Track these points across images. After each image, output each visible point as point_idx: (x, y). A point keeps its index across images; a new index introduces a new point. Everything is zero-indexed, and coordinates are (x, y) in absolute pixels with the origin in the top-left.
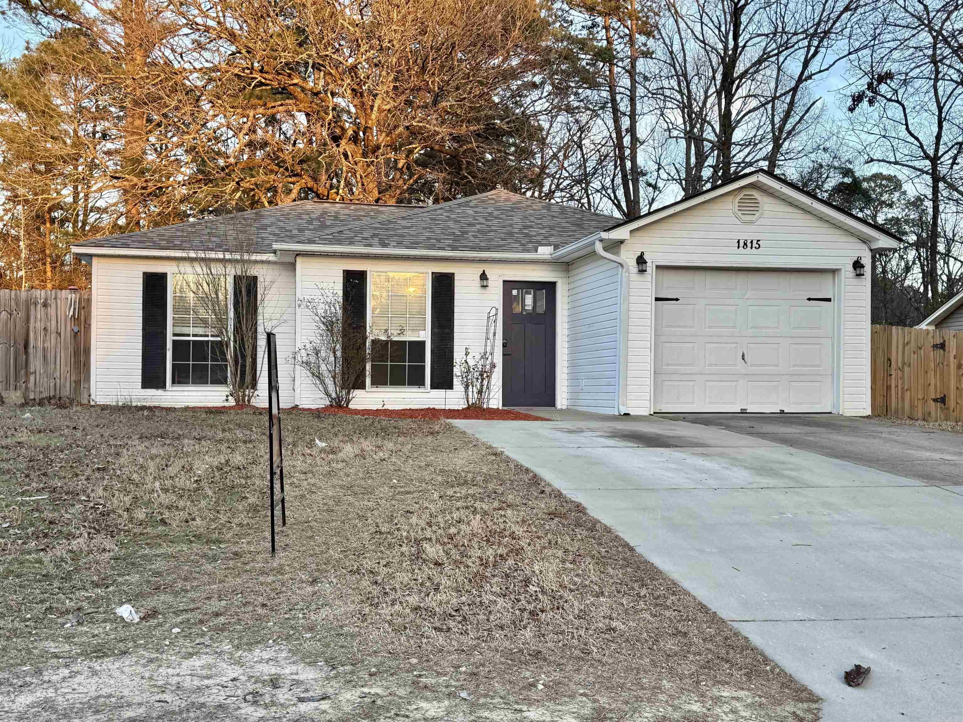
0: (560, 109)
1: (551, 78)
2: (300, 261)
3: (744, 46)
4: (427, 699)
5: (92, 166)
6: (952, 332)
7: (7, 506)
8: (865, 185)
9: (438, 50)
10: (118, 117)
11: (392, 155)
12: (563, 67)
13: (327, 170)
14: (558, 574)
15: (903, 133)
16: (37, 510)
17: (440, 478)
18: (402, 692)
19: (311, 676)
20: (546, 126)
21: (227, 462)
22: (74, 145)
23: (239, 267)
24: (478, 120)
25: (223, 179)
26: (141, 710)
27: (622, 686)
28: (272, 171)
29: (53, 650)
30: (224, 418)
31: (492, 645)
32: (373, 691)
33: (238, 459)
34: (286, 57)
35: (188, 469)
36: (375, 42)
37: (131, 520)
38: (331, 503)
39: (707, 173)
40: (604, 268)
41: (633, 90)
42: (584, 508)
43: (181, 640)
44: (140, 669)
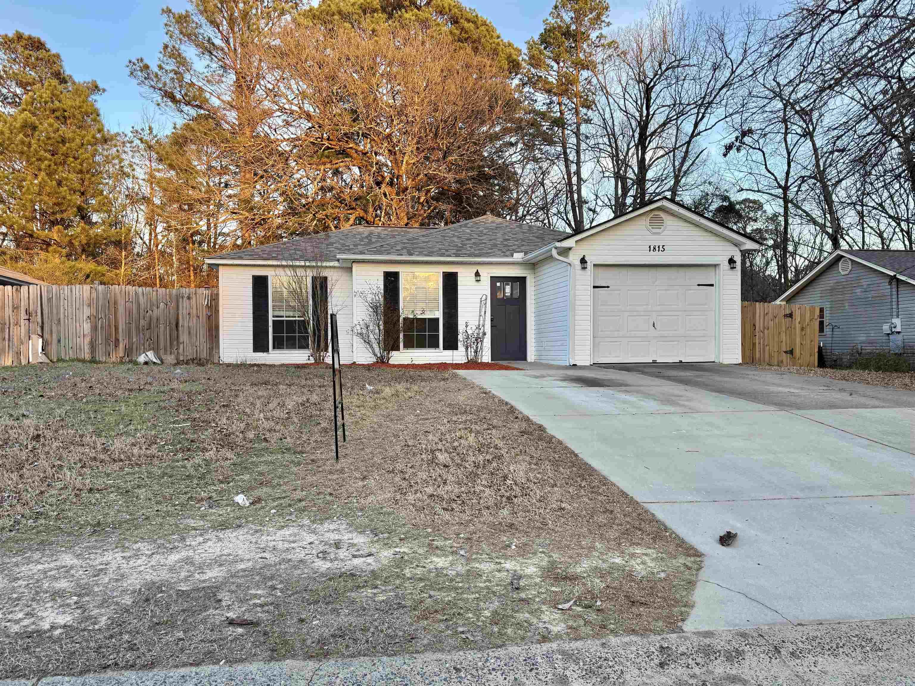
0: (529, 160)
1: (522, 139)
2: (355, 267)
3: (654, 114)
4: (438, 556)
5: (219, 205)
6: (798, 306)
7: (163, 431)
8: (738, 207)
9: (446, 122)
10: (235, 173)
11: (416, 194)
12: (531, 131)
13: (373, 205)
14: (526, 473)
15: (764, 171)
16: (183, 433)
17: (448, 410)
18: (421, 551)
19: (362, 540)
20: (519, 171)
21: (308, 400)
22: (207, 192)
23: (315, 271)
24: (472, 168)
25: (305, 213)
26: (250, 564)
27: (568, 547)
28: (337, 206)
29: (192, 525)
30: (307, 371)
31: (482, 520)
32: (402, 550)
33: (314, 398)
34: (345, 129)
35: (282, 405)
36: (403, 118)
37: (245, 439)
38: (376, 426)
39: (629, 201)
40: (559, 266)
41: (578, 145)
42: (545, 428)
43: (277, 518)
44: (249, 537)
